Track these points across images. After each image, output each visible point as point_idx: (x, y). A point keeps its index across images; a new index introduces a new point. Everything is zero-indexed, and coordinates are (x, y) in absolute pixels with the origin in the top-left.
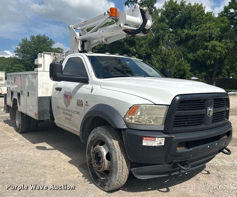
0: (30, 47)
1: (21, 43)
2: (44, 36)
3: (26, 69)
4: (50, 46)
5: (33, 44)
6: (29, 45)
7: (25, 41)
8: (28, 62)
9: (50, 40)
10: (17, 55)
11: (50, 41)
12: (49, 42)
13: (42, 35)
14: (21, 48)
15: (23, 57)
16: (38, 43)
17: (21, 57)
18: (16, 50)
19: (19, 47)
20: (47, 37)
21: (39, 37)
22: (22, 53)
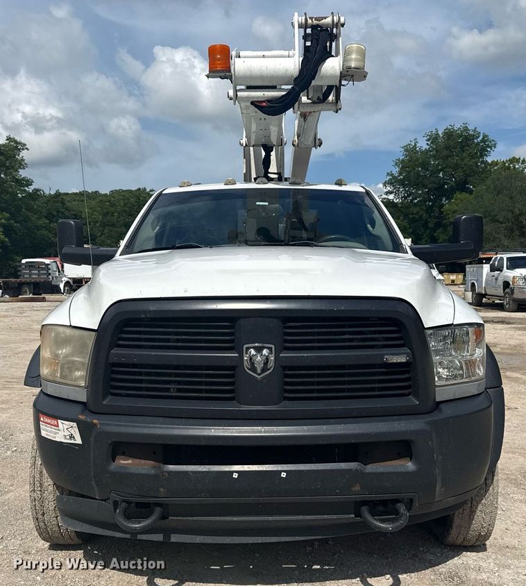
0: (425, 165)
1: (402, 158)
2: (466, 129)
3: (411, 230)
4: (482, 156)
5: (434, 157)
6: (420, 161)
7: (411, 151)
8: (418, 208)
9: (480, 138)
10: (390, 193)
11: (483, 141)
12: (478, 144)
13: (458, 126)
14: (400, 174)
15: (406, 198)
16: (446, 153)
17: (402, 197)
18: (387, 180)
19: (395, 171)
20: (475, 130)
21: (449, 134)
22: (404, 186)
